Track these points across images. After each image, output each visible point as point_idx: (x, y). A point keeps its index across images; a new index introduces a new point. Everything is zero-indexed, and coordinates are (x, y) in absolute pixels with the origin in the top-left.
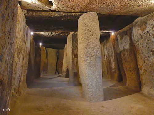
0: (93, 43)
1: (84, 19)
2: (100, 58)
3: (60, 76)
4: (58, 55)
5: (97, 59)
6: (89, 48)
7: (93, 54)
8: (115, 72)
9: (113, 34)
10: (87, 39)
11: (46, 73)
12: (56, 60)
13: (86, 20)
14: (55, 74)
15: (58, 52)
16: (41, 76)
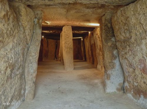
0: (68, 41)
1: (64, 29)
2: (72, 49)
3: (57, 61)
4: (57, 45)
5: (70, 49)
6: (66, 44)
7: (69, 47)
8: (91, 58)
9: (90, 32)
10: (66, 39)
11: (47, 58)
12: (55, 48)
13: (65, 30)
14: (54, 59)
15: (57, 42)
16: (43, 60)
